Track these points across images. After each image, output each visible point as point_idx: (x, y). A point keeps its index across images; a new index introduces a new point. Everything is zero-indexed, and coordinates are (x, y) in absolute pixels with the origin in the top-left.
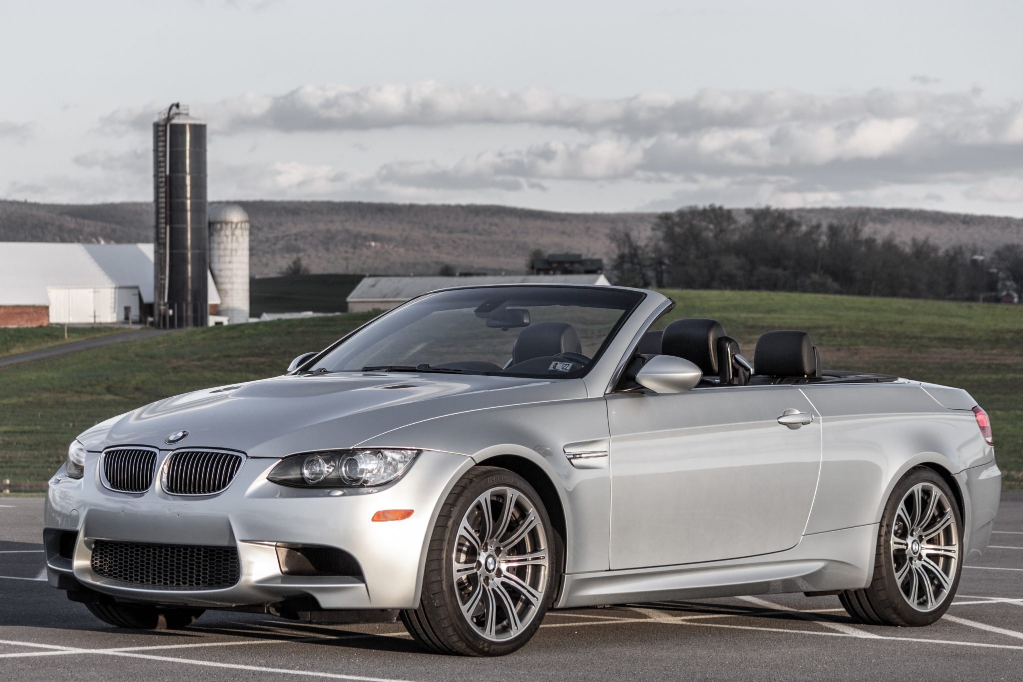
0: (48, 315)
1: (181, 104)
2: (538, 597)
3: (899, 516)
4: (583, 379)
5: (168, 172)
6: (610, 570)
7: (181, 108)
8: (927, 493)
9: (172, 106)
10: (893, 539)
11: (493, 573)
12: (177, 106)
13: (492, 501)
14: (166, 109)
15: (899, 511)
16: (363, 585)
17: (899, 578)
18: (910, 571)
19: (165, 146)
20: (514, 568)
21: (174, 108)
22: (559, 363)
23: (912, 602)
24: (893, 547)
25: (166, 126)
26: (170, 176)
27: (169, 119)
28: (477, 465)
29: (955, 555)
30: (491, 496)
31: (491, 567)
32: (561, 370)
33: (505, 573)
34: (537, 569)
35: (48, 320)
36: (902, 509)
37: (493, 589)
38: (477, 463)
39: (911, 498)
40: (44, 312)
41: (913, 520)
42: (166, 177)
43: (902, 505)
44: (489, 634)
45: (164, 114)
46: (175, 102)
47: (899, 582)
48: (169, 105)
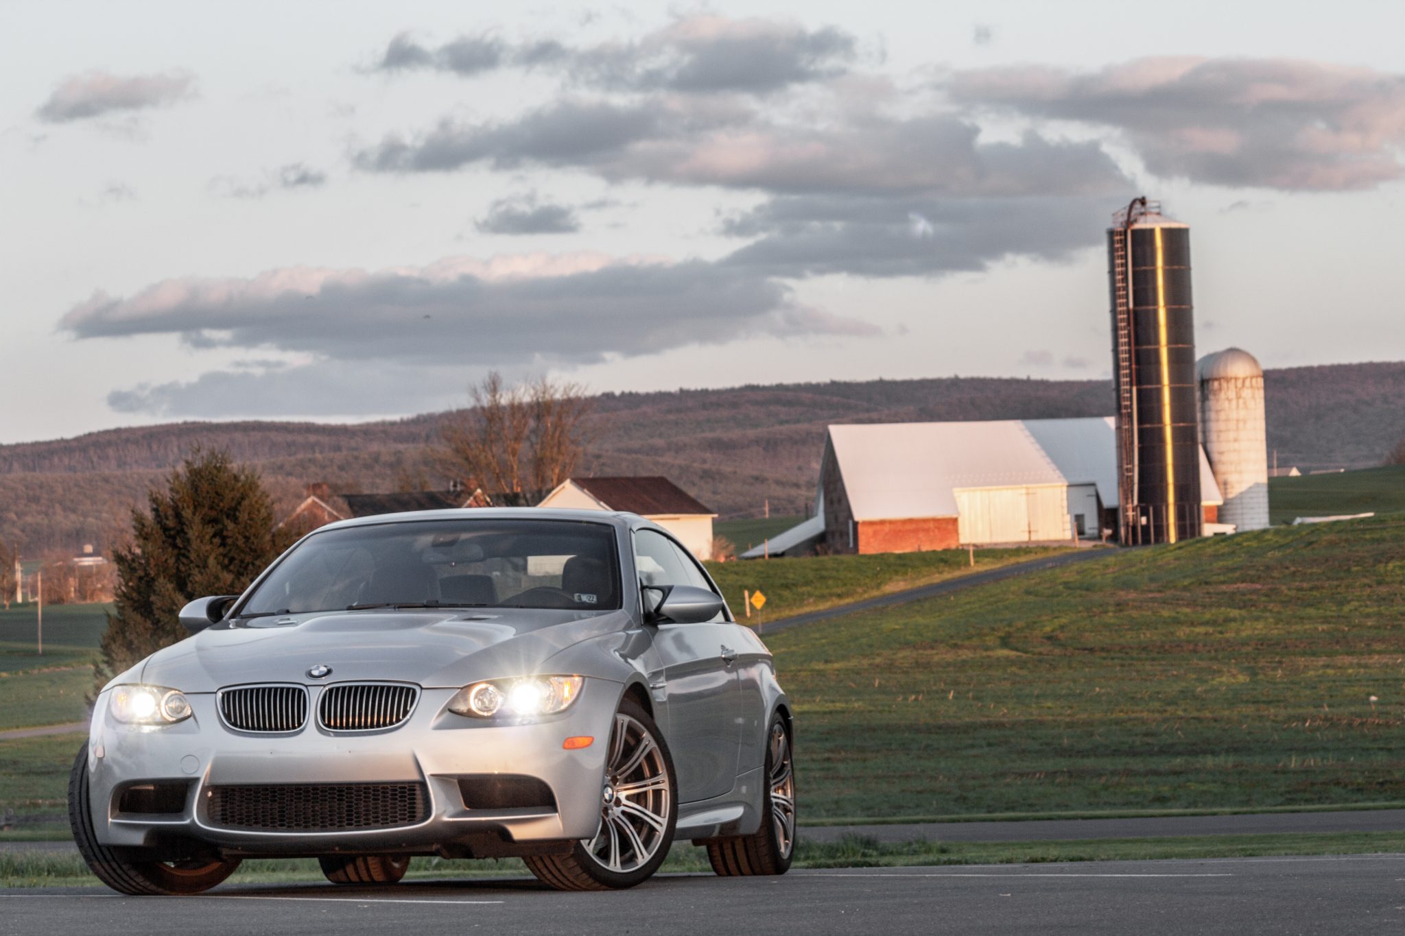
0: (956, 531)
1: (1148, 199)
5: (1131, 305)
7: (1148, 205)
9: (1134, 202)
12: (1143, 201)
14: (1125, 208)
19: (1126, 265)
21: (1138, 205)
25: (1125, 232)
26: (1135, 312)
27: (1129, 222)
35: (958, 540)
40: (950, 527)
42: (1128, 311)
45: (1122, 215)
46: (1140, 196)
48: (1128, 203)
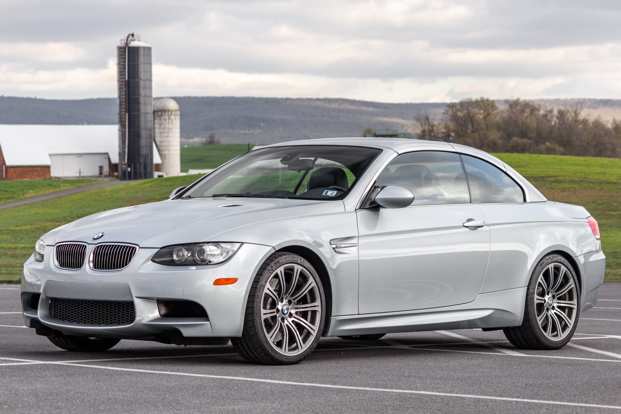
0: (49, 172)
1: (135, 34)
2: (315, 329)
3: (539, 283)
4: (343, 200)
5: (127, 78)
6: (359, 314)
7: (135, 36)
8: (557, 269)
9: (129, 35)
10: (536, 297)
11: (287, 315)
12: (133, 35)
13: (285, 273)
14: (125, 38)
15: (539, 280)
16: (208, 323)
17: (540, 320)
18: (547, 317)
19: (125, 62)
20: (300, 312)
21: (131, 37)
22: (329, 191)
23: (548, 335)
24: (536, 302)
25: (125, 48)
26: (128, 81)
27: (127, 44)
28: (276, 251)
29: (575, 307)
30: (284, 270)
31: (285, 312)
32: (330, 195)
33: (294, 315)
34: (314, 313)
35: (50, 175)
36: (541, 279)
37: (287, 325)
38: (277, 250)
39: (547, 272)
40: (47, 169)
41: (548, 286)
42: (125, 81)
43: (541, 276)
44: (285, 352)
45: (124, 40)
46: (131, 33)
47: (540, 323)
48: (127, 35)
